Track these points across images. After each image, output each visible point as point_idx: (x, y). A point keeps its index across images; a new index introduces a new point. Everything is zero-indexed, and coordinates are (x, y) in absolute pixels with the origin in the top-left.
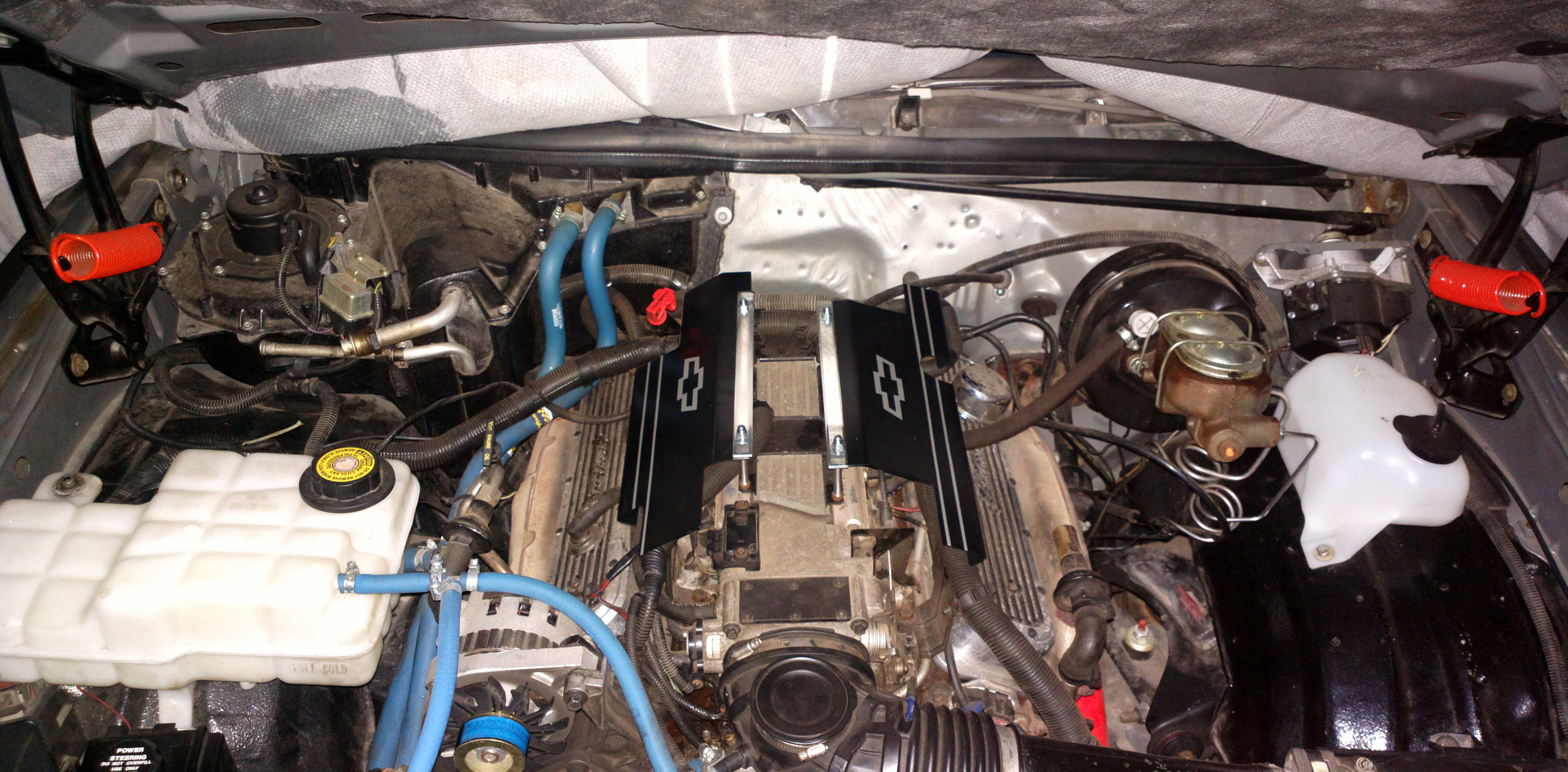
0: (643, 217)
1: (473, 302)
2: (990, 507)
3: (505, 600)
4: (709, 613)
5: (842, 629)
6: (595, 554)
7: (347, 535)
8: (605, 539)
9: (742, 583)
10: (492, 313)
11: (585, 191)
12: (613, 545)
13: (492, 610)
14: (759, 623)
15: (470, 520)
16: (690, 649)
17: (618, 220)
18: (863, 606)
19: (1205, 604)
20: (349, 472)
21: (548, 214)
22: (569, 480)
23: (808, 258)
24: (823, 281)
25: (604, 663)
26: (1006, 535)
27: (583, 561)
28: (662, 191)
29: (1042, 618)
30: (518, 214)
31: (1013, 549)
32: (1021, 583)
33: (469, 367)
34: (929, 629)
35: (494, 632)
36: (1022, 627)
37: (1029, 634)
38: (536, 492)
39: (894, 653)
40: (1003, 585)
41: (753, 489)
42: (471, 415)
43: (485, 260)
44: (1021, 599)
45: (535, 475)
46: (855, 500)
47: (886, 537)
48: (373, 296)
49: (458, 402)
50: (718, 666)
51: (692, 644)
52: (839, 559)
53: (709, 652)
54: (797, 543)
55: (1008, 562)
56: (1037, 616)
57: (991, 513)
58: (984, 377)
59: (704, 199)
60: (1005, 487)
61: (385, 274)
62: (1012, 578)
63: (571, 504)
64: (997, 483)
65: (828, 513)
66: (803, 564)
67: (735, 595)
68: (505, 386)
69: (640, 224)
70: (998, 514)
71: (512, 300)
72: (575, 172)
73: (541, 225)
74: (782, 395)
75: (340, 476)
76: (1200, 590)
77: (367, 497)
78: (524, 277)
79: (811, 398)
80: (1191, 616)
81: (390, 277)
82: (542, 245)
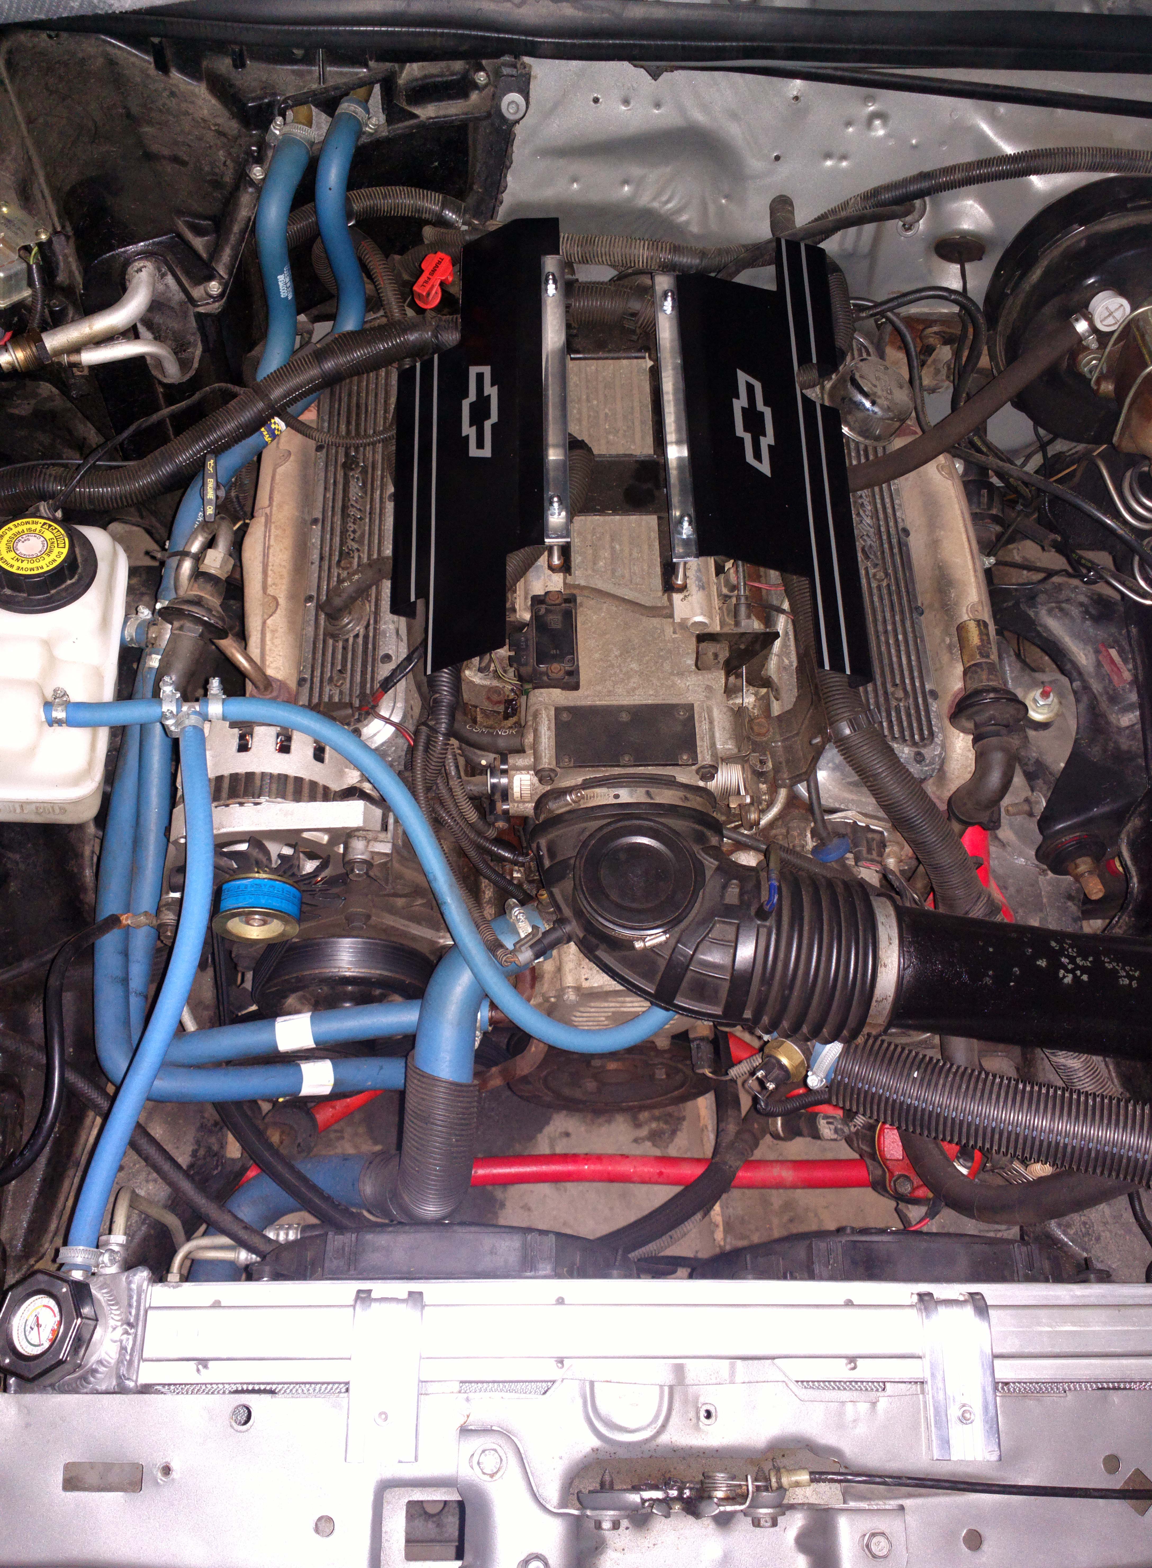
0: (400, 121)
1: (170, 279)
2: (874, 575)
3: (259, 731)
4: (514, 743)
5: (685, 776)
6: (360, 640)
7: (47, 644)
8: (372, 621)
9: (558, 710)
10: (197, 292)
11: (314, 86)
12: (384, 632)
13: (243, 747)
14: (580, 767)
15: (198, 602)
16: (494, 786)
17: (364, 133)
18: (713, 745)
19: (1131, 666)
20: (37, 558)
21: (265, 124)
22: (315, 521)
23: (636, 171)
24: (656, 205)
25: (391, 821)
26: (893, 616)
27: (345, 648)
28: (426, 77)
29: (932, 734)
30: (219, 121)
31: (900, 637)
32: (909, 688)
33: (172, 372)
34: (788, 749)
35: (250, 776)
36: (904, 752)
37: (915, 760)
38: (272, 537)
39: (748, 800)
40: (886, 693)
41: (566, 568)
42: (177, 433)
43: (180, 213)
44: (908, 709)
45: (268, 510)
46: (702, 587)
47: (742, 647)
48: (29, 268)
49: (161, 423)
50: (529, 808)
51: (495, 781)
52: (681, 674)
53: (516, 790)
54: (626, 650)
55: (895, 659)
56: (926, 732)
57: (874, 585)
58: (878, 379)
59: (486, 86)
60: (894, 541)
61: (43, 237)
62: (898, 681)
63: (322, 558)
64: (885, 537)
65: (667, 604)
66: (635, 680)
67: (549, 729)
68: (220, 390)
69: (394, 130)
70: (885, 584)
71: (222, 271)
72: (298, 52)
73: (254, 139)
74: (602, 416)
75: (25, 565)
76: (1127, 648)
77: (66, 589)
78: (236, 229)
79: (643, 422)
80: (1110, 681)
81: (50, 241)
82: (257, 173)
